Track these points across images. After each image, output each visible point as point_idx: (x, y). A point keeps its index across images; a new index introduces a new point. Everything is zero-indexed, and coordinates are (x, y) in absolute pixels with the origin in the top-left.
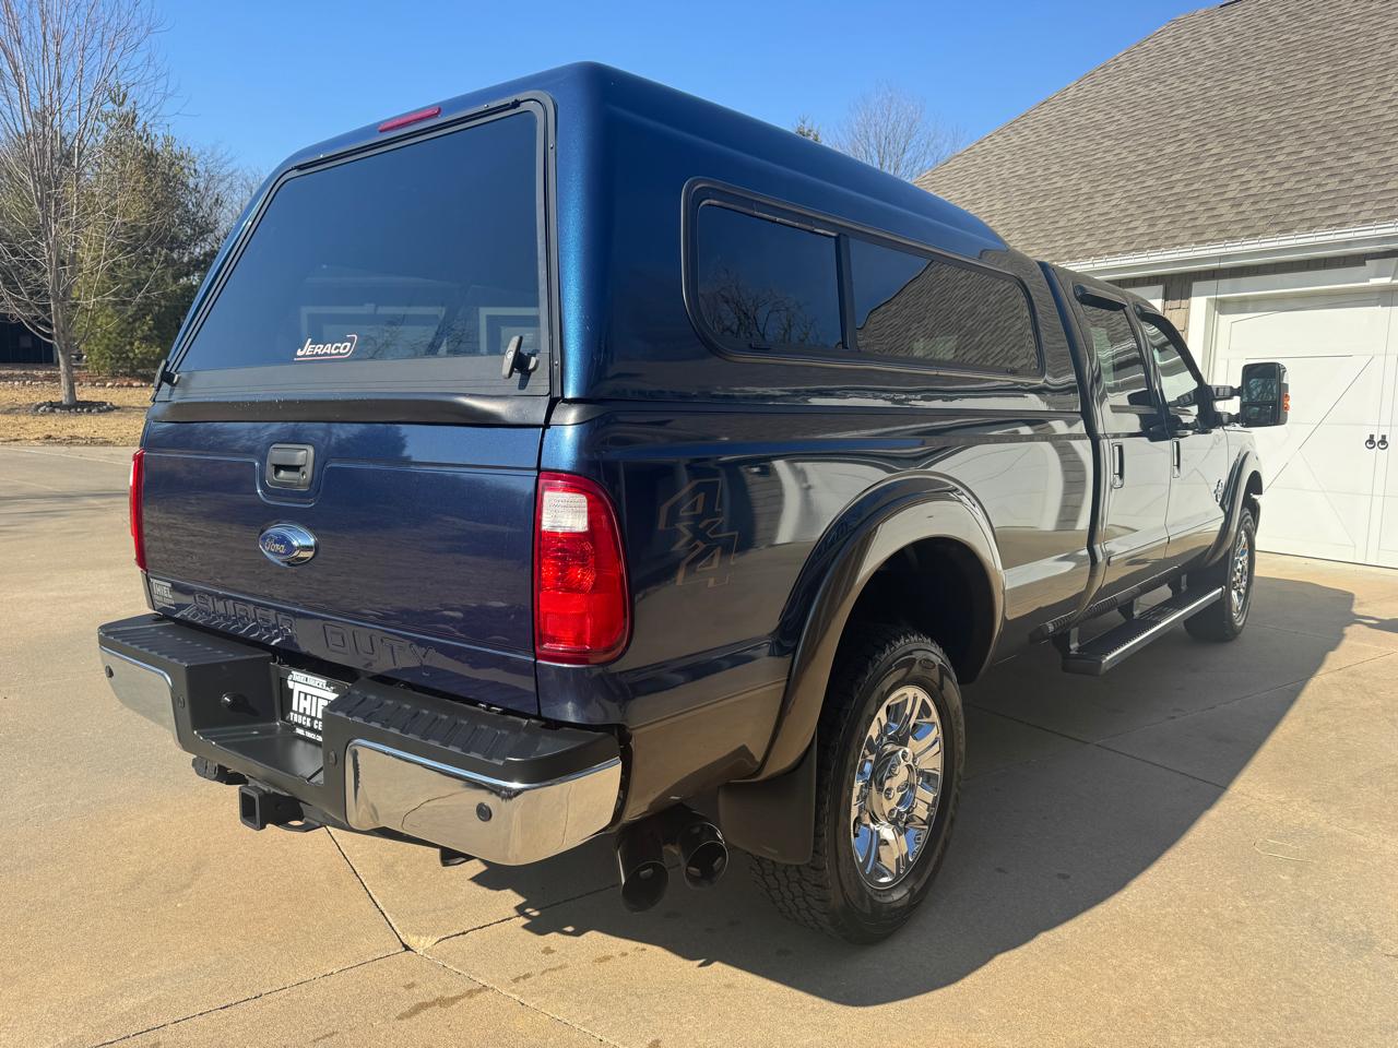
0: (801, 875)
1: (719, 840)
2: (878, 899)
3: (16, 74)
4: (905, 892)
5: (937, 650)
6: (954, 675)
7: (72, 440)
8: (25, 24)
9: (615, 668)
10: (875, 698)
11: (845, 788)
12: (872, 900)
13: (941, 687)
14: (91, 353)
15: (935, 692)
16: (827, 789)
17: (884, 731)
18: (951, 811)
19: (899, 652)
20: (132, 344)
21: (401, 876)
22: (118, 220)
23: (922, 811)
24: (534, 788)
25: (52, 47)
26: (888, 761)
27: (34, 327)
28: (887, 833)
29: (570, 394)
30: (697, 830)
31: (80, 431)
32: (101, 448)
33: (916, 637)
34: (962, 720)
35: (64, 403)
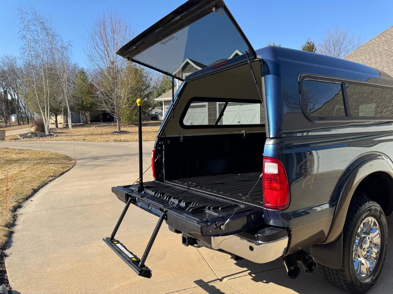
0: (337, 272)
1: (314, 260)
2: (361, 281)
3: (108, 53)
4: (370, 280)
5: (379, 206)
6: (384, 213)
7: (120, 141)
8: (110, 42)
9: (286, 211)
10: (360, 221)
11: (351, 247)
12: (360, 282)
13: (380, 217)
14: (123, 119)
15: (378, 219)
16: (346, 247)
17: (362, 230)
18: (384, 256)
19: (367, 207)
20: (132, 116)
21: (216, 260)
22: (129, 86)
23: (374, 255)
24: (265, 243)
25: (115, 46)
26: (363, 239)
27: (111, 113)
28: (363, 261)
29: (271, 136)
30: (307, 257)
31: (122, 138)
32: (127, 142)
33: (372, 202)
34: (387, 227)
35: (118, 131)
